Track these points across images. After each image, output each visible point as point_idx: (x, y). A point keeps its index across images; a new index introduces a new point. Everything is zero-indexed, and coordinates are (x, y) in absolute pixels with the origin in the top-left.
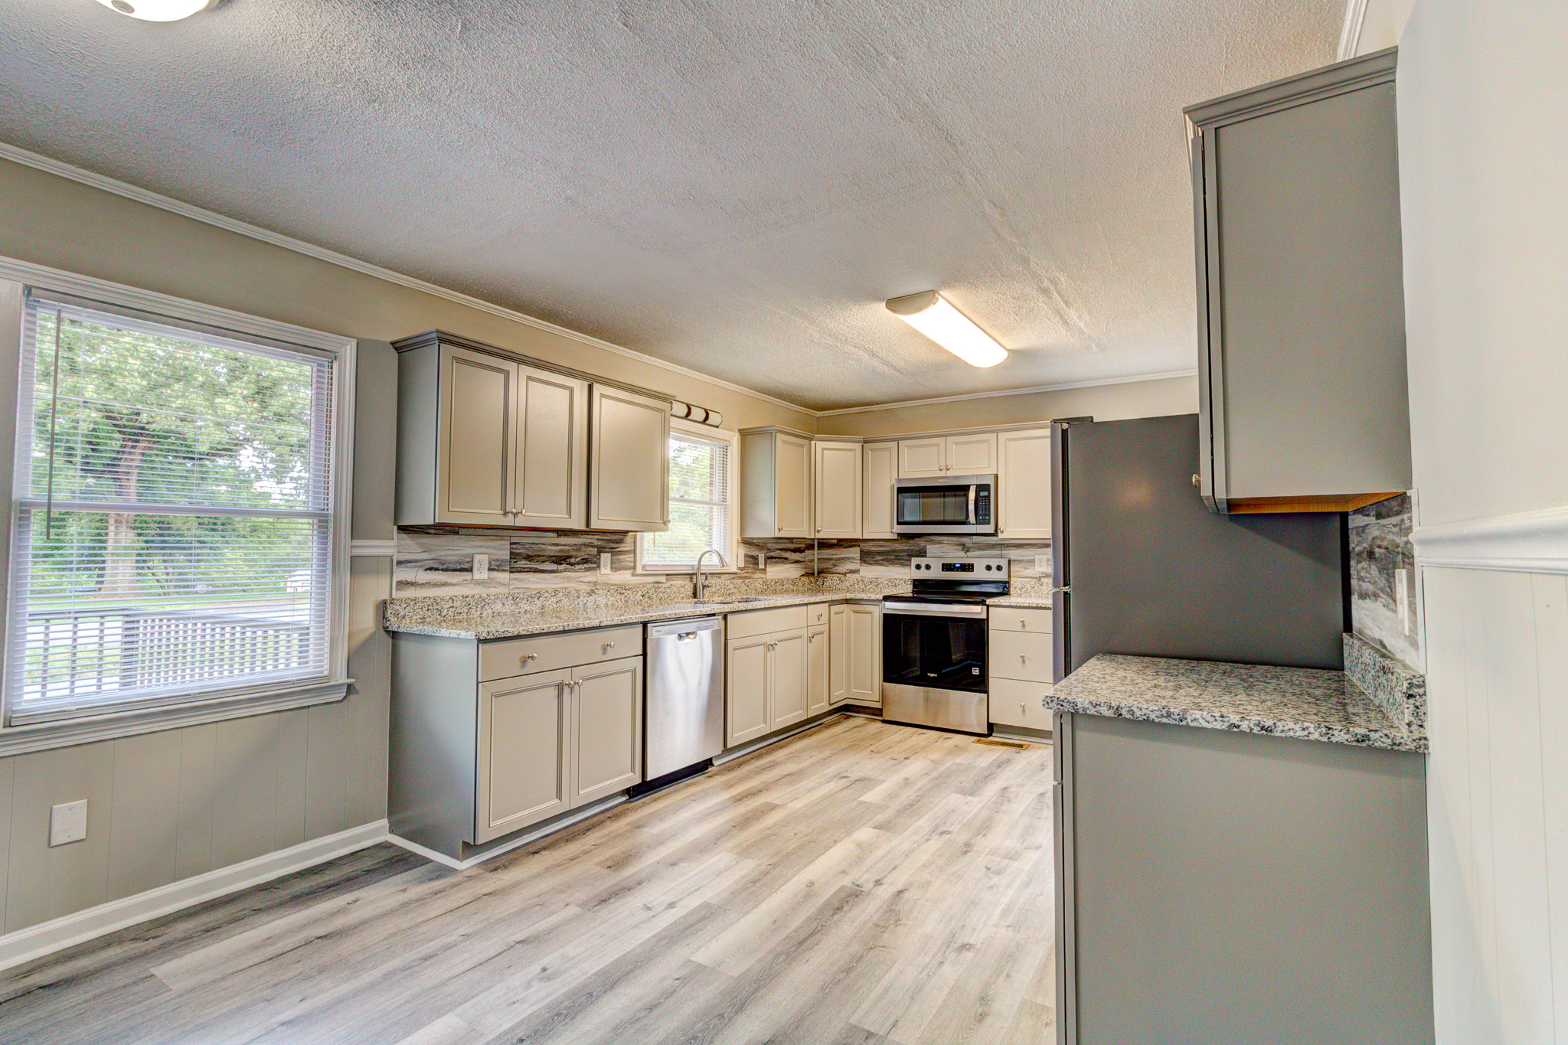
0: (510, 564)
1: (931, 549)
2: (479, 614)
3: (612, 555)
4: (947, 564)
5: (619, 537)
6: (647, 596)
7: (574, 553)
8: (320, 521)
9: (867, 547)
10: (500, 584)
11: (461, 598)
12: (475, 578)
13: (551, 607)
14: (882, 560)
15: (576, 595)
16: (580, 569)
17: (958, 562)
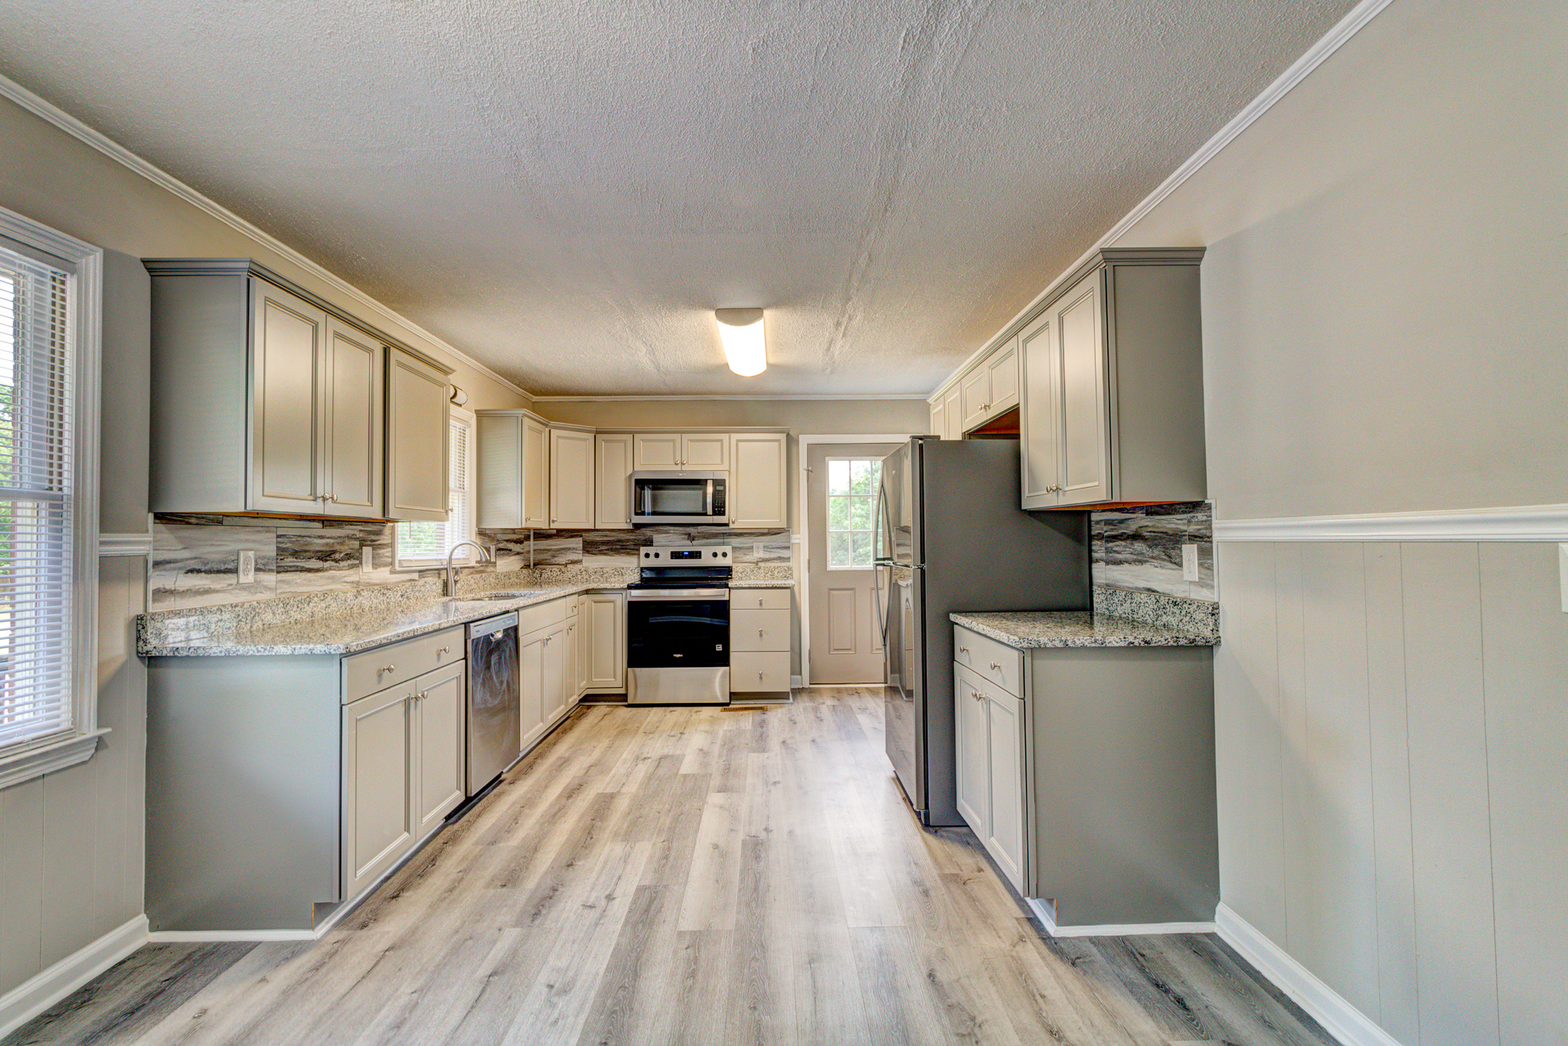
0: (277, 563)
1: (658, 538)
2: (249, 627)
3: (373, 549)
4: (676, 552)
5: (379, 527)
6: (405, 596)
7: (337, 547)
8: (52, 506)
9: (591, 537)
10: (267, 588)
11: (230, 609)
12: (241, 581)
13: (321, 614)
14: (607, 550)
15: (343, 598)
16: (344, 566)
17: (686, 550)
